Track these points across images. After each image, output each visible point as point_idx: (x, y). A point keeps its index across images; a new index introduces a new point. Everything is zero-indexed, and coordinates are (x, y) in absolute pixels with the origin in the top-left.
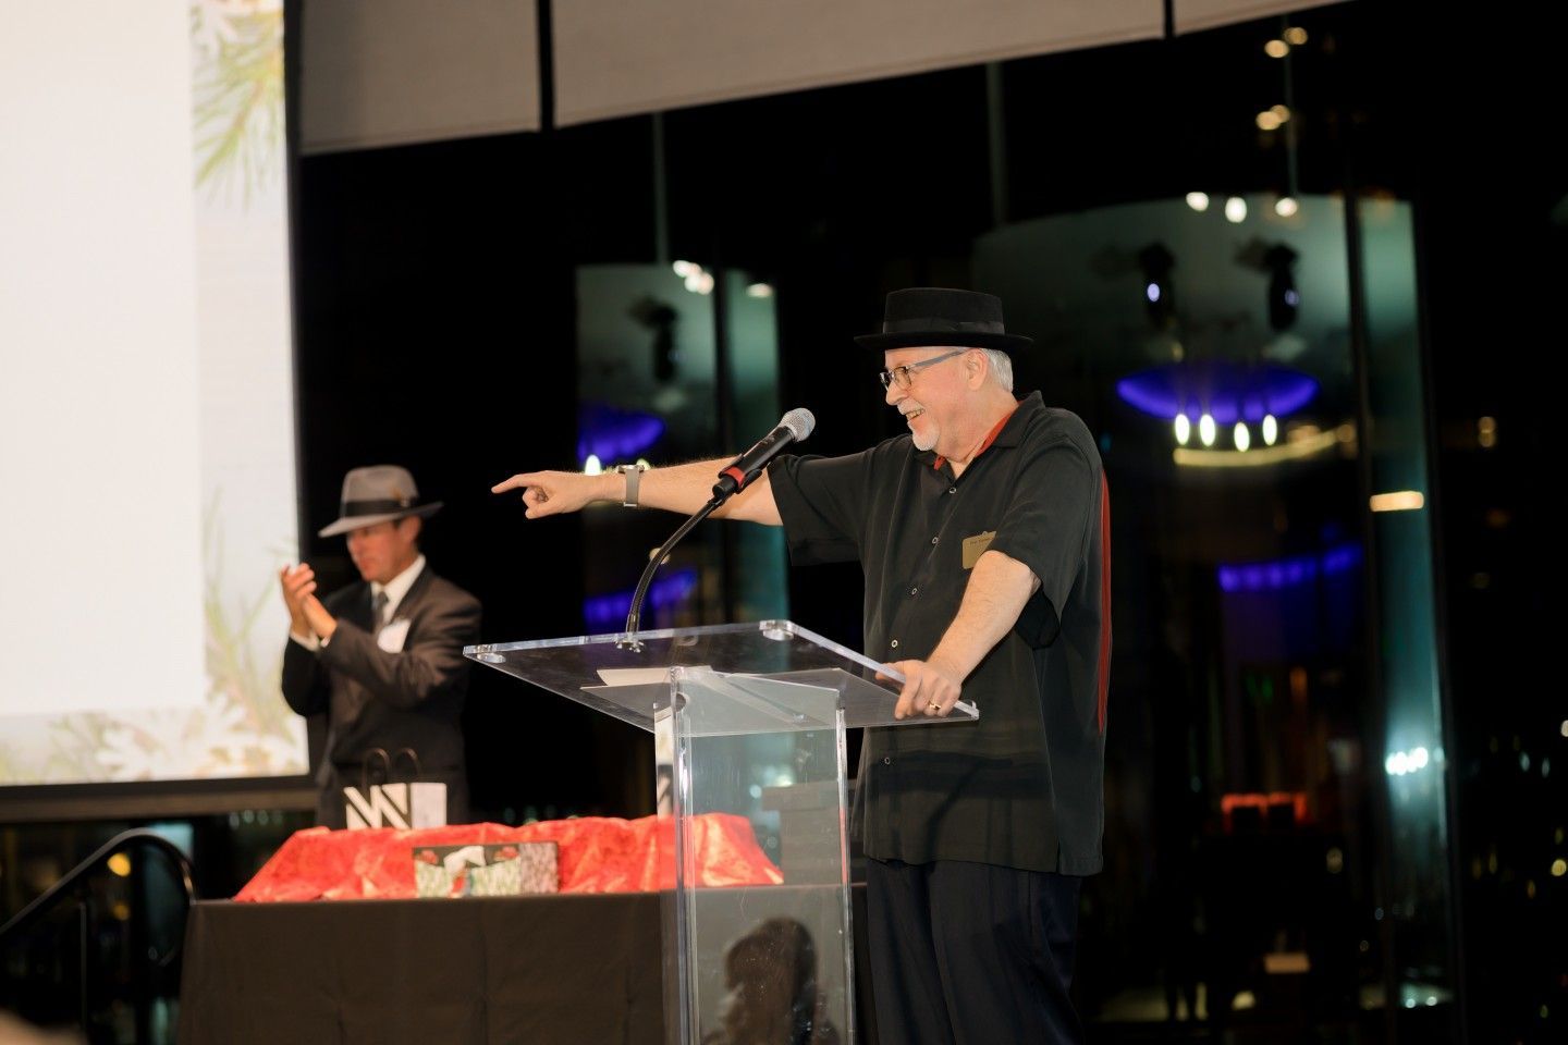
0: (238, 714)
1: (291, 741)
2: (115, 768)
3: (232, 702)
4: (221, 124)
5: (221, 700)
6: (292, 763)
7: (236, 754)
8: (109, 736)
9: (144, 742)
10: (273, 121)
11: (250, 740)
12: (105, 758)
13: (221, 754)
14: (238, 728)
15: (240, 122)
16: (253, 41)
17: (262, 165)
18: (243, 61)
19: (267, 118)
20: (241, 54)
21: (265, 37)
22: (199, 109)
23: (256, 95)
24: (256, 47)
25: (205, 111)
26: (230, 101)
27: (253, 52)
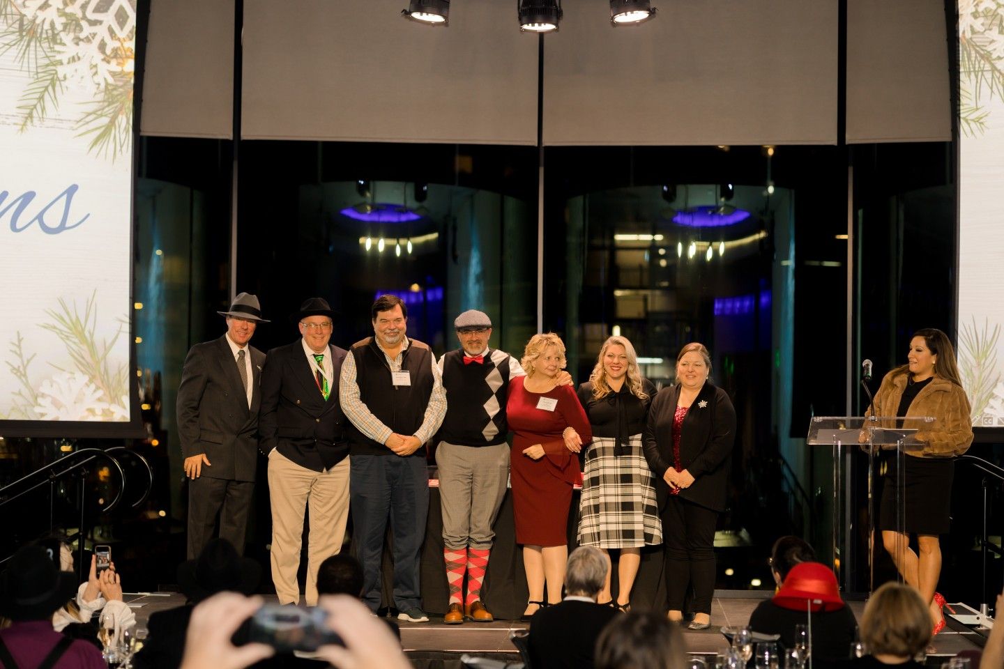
0: (100, 393)
1: (124, 408)
2: (42, 415)
3: (98, 388)
4: (105, 120)
5: (93, 387)
6: (124, 417)
7: (98, 412)
8: (40, 400)
9: (56, 404)
10: (128, 122)
11: (105, 406)
12: (37, 410)
13: (91, 411)
14: (99, 400)
15: (112, 122)
16: (120, 84)
17: (122, 142)
18: (115, 93)
19: (125, 121)
20: (114, 89)
21: (126, 83)
22: (94, 113)
23: (121, 109)
24: (121, 87)
25: (97, 114)
26: (109, 110)
27: (121, 90)
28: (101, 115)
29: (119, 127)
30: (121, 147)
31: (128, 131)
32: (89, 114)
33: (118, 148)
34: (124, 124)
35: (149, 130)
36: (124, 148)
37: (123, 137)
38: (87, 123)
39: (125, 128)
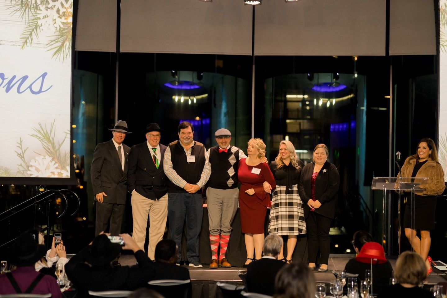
0: (57, 165)
1: (68, 171)
2: (31, 175)
3: (56, 163)
4: (59, 44)
5: (54, 162)
6: (67, 176)
7: (56, 173)
8: (30, 168)
9: (37, 170)
10: (69, 45)
11: (59, 171)
12: (29, 172)
13: (53, 173)
14: (56, 168)
15: (63, 45)
16: (66, 28)
17: (67, 53)
18: (64, 32)
19: (68, 44)
20: (64, 30)
21: (69, 27)
22: (54, 40)
23: (66, 39)
24: (67, 29)
25: (56, 41)
26: (61, 39)
27: (66, 30)
28: (58, 42)
29: (66, 47)
30: (67, 56)
31: (70, 48)
32: (52, 41)
33: (65, 56)
34: (67, 46)
35: (79, 48)
36: (68, 56)
37: (67, 51)
38: (51, 45)
39: (68, 47)
